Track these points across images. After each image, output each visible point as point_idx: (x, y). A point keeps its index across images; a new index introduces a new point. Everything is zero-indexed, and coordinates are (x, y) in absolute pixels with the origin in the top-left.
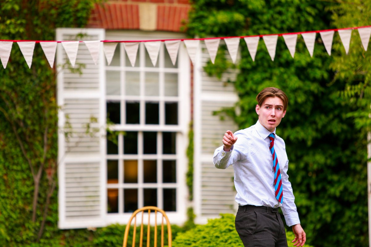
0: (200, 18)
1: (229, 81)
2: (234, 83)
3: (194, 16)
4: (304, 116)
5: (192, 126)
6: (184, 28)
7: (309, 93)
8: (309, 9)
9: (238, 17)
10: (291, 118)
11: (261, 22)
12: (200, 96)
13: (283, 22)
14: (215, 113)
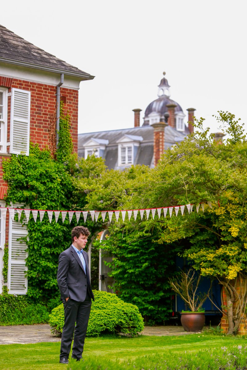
0: (13, 193)
1: (24, 224)
2: (27, 225)
3: (10, 192)
4: (60, 242)
5: (7, 246)
6: (5, 198)
7: (63, 231)
8: (62, 191)
9: (34, 194)
10: (55, 243)
11: (42, 197)
12: (11, 231)
13: (52, 197)
14: (18, 240)
